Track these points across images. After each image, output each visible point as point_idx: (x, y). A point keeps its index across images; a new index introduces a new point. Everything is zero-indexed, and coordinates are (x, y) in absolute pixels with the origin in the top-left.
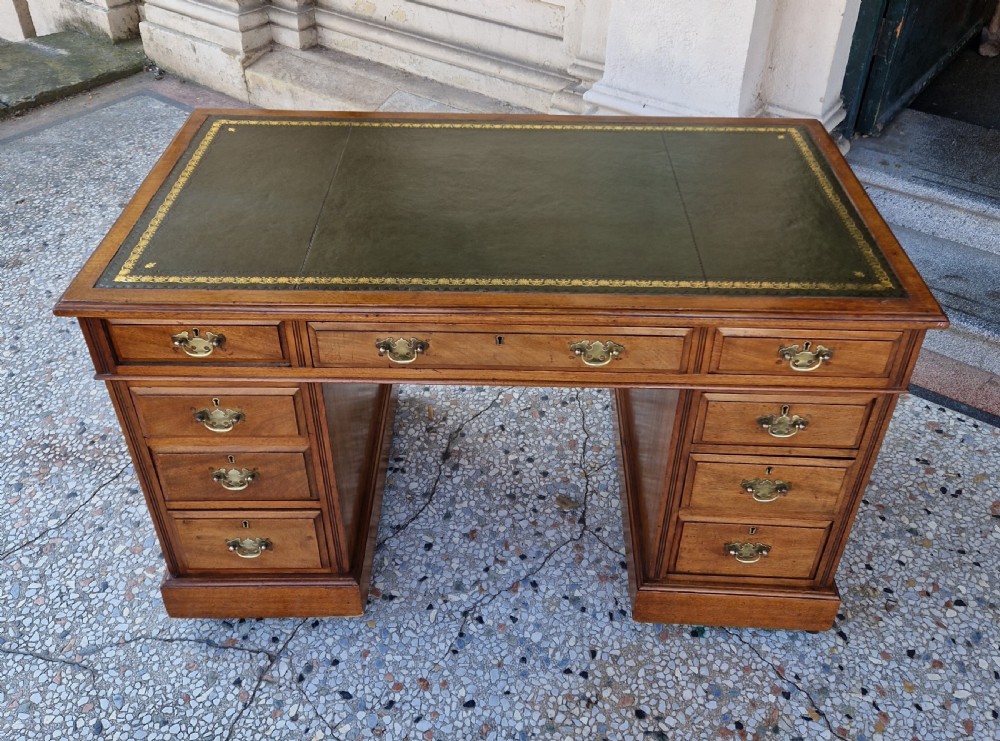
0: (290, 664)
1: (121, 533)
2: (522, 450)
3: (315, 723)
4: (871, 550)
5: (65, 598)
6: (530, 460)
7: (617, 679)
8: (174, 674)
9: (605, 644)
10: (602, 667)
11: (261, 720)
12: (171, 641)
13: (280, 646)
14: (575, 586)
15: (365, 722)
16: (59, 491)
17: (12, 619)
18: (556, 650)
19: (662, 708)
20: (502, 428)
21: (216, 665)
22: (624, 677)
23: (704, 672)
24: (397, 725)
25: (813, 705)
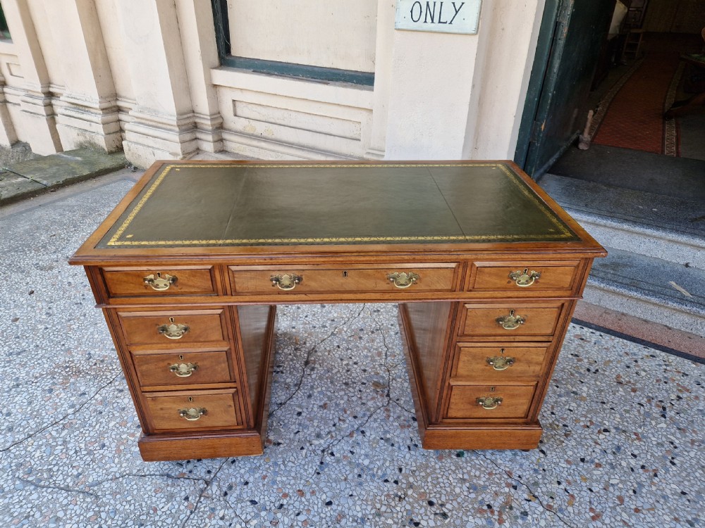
0: (219, 486)
1: (113, 415)
2: (351, 358)
3: (235, 520)
4: (553, 404)
5: (78, 454)
6: (356, 363)
7: (416, 484)
8: (147, 496)
9: (407, 464)
10: (406, 477)
11: (201, 520)
12: (145, 476)
13: (212, 476)
14: (388, 432)
15: (266, 518)
16: (74, 393)
17: (46, 467)
18: (378, 469)
19: (443, 499)
20: (338, 347)
21: (173, 489)
22: (420, 482)
23: (466, 477)
24: (285, 518)
25: (531, 492)
